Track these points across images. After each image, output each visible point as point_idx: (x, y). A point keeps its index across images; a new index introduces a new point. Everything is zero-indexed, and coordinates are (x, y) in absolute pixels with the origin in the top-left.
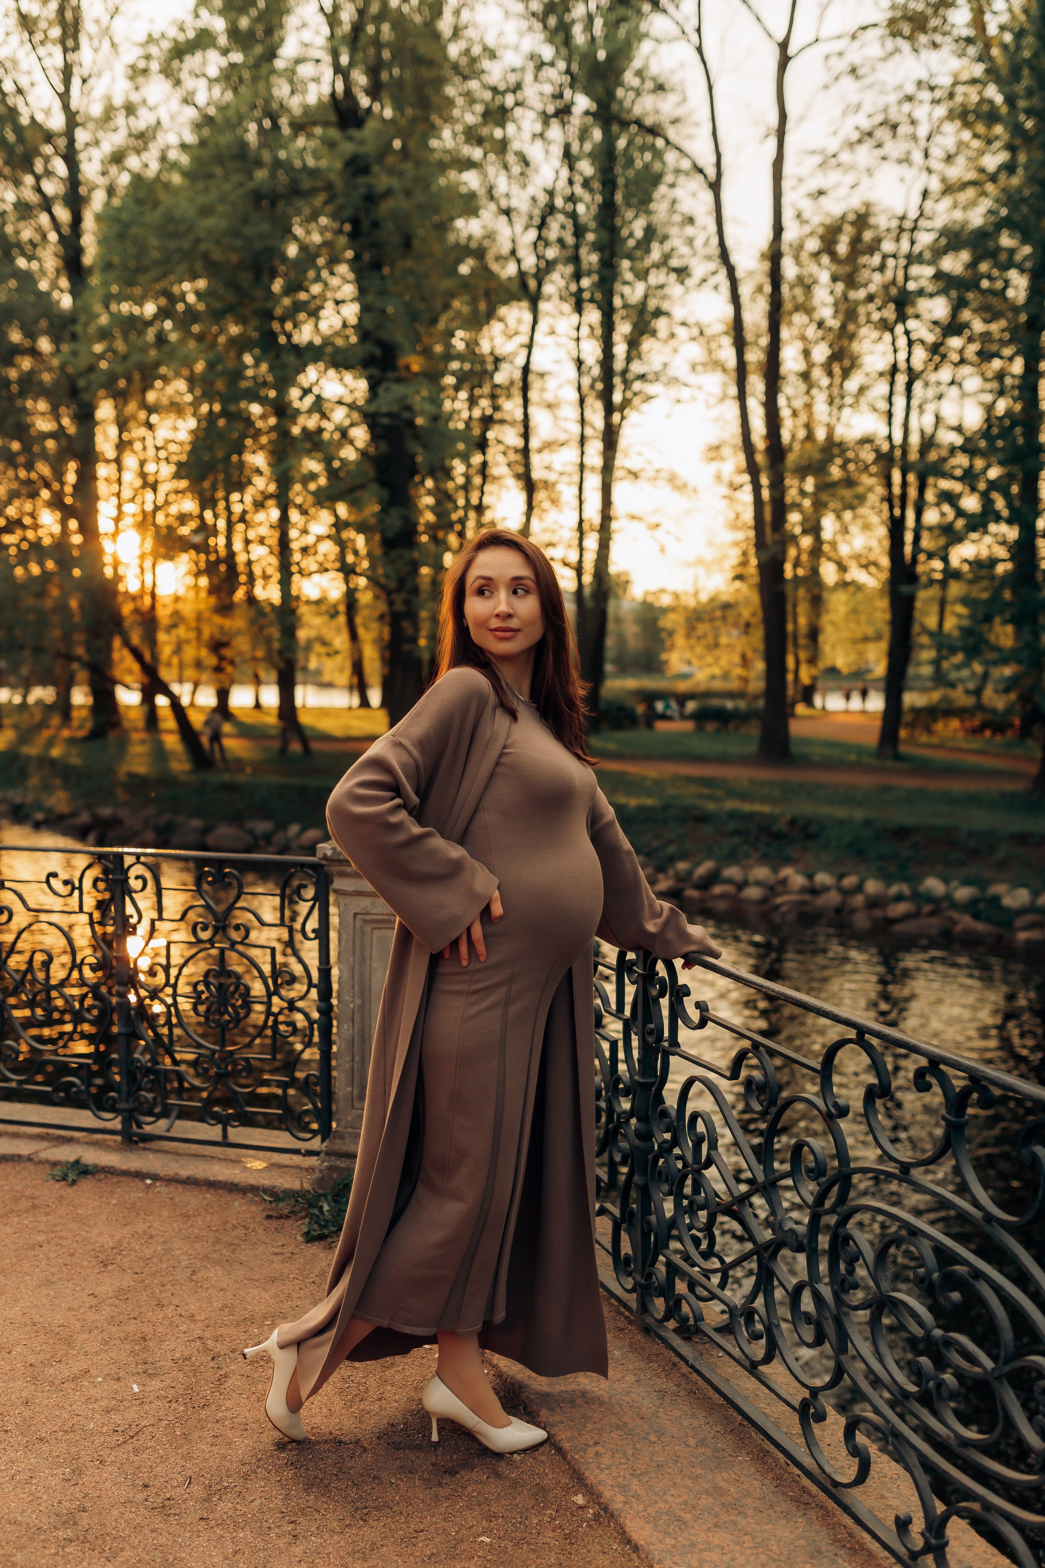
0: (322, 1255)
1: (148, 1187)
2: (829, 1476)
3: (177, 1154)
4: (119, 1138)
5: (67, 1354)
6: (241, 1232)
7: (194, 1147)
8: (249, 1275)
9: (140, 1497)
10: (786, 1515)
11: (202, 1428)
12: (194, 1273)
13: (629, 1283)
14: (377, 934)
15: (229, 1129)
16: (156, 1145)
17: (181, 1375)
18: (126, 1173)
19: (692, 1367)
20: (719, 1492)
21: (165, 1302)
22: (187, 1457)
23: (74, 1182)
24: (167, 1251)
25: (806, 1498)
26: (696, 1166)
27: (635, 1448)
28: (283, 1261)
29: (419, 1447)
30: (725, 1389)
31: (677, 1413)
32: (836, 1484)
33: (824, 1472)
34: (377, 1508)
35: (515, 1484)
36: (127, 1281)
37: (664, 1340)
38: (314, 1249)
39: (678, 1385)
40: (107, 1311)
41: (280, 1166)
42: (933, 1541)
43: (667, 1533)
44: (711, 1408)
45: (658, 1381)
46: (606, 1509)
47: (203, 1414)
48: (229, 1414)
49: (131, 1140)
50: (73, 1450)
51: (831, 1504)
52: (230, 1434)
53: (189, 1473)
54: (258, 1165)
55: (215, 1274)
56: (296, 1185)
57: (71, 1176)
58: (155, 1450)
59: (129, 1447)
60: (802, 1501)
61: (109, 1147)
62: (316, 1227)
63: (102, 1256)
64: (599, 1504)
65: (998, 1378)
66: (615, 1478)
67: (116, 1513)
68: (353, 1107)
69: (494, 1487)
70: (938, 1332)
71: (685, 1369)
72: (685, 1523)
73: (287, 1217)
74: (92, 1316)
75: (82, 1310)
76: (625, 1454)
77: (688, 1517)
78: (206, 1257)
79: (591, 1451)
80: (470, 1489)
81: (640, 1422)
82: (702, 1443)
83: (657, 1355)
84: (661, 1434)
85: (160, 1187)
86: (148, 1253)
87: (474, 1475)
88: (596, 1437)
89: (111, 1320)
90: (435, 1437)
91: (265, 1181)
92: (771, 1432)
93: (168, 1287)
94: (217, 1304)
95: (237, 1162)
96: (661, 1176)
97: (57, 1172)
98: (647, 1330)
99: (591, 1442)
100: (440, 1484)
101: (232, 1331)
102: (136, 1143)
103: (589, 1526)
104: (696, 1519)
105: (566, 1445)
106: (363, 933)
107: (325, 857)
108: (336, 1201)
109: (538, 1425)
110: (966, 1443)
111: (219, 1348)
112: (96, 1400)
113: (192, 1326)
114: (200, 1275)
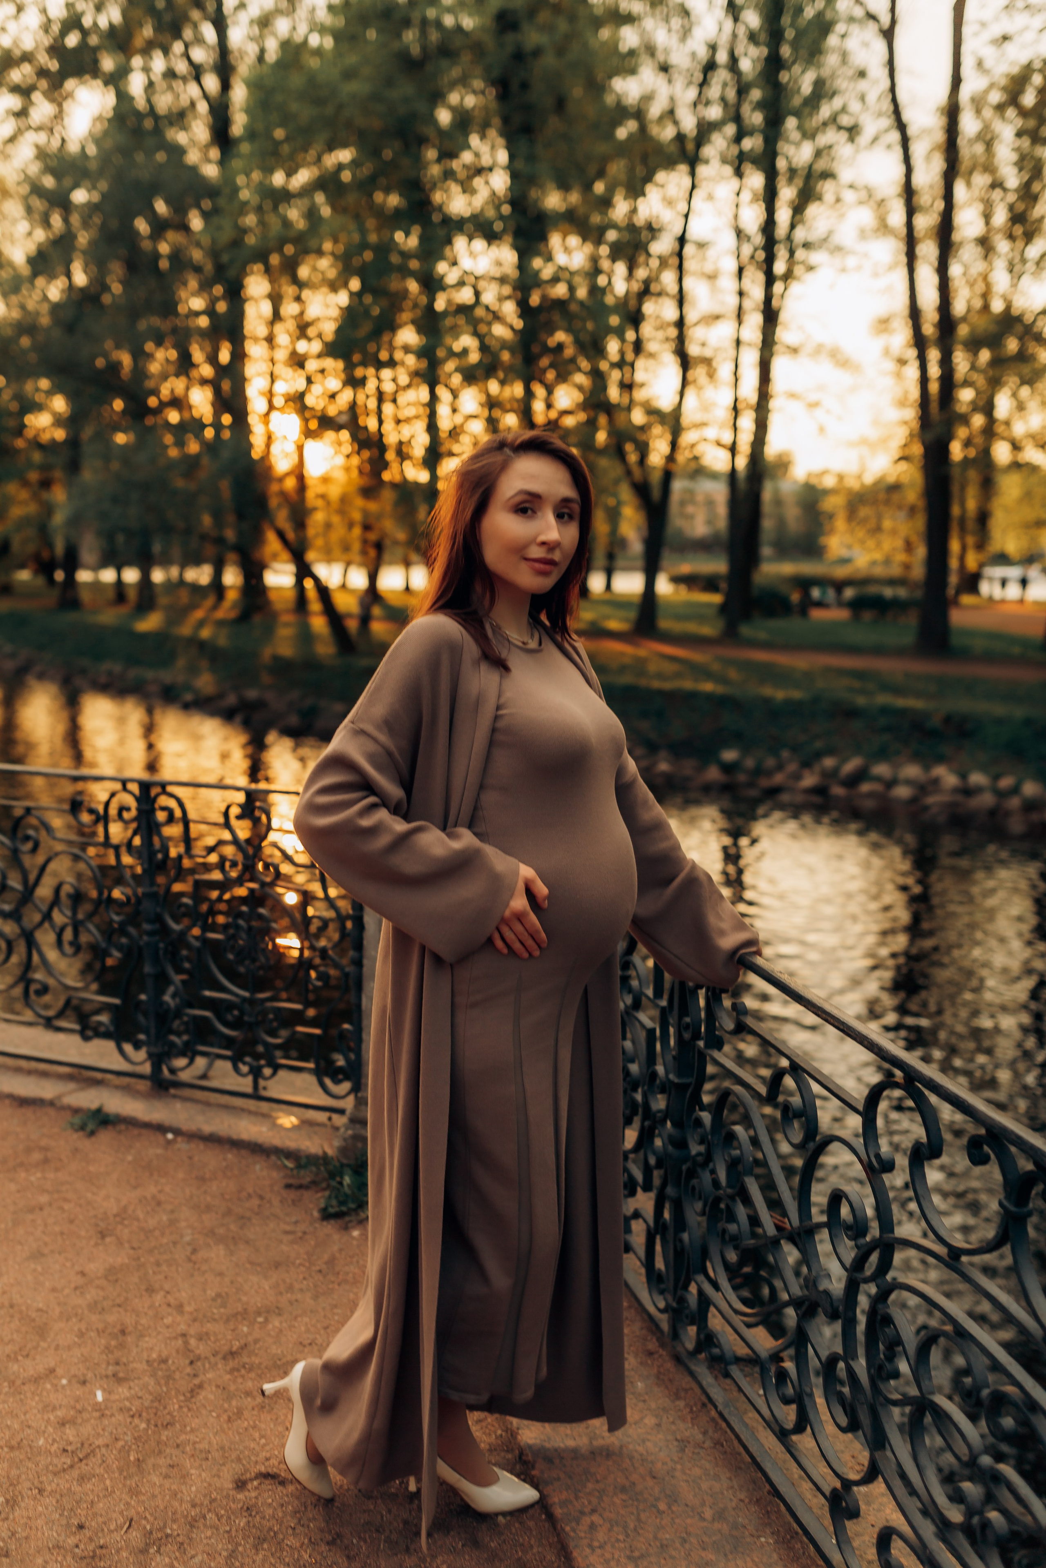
0: (336, 1237)
1: (169, 1142)
3: (208, 1104)
4: (146, 1084)
5: (36, 1348)
6: (255, 1202)
8: (253, 1257)
11: (160, 1453)
12: (194, 1251)
13: (661, 1301)
15: (260, 1081)
16: (187, 1092)
17: (152, 1382)
18: (147, 1126)
19: (721, 1415)
21: (156, 1286)
22: (134, 1492)
23: (92, 1133)
24: (172, 1222)
26: (730, 1191)
27: (639, 1520)
28: (293, 1242)
31: (697, 1471)
35: (493, 1556)
36: (121, 1258)
37: (693, 1376)
38: (329, 1228)
39: (705, 1433)
41: (312, 1124)
44: (738, 1467)
45: (682, 1426)
47: (165, 1435)
48: (192, 1437)
49: (158, 1087)
50: (14, 1472)
52: (188, 1463)
53: (132, 1513)
54: (288, 1120)
55: (217, 1254)
56: (320, 1150)
57: (90, 1126)
58: (102, 1479)
59: (75, 1473)
62: (334, 1202)
63: (102, 1225)
70: (986, 1459)
71: (713, 1413)
73: (307, 1187)
74: (74, 1300)
75: (66, 1291)
76: (625, 1527)
78: (211, 1233)
79: (586, 1520)
81: (650, 1483)
82: (720, 1515)
83: (686, 1391)
84: (673, 1500)
85: (182, 1145)
86: (152, 1223)
87: (448, 1540)
88: (594, 1501)
89: (93, 1307)
91: (291, 1143)
92: (799, 1514)
93: (164, 1267)
94: (211, 1293)
95: (265, 1116)
96: (694, 1193)
97: (77, 1120)
98: (677, 1359)
99: (587, 1510)
101: (218, 1327)
102: (164, 1089)
105: (558, 1512)
108: (357, 1175)
111: (202, 1349)
112: (54, 1409)
113: (179, 1318)
114: (202, 1254)
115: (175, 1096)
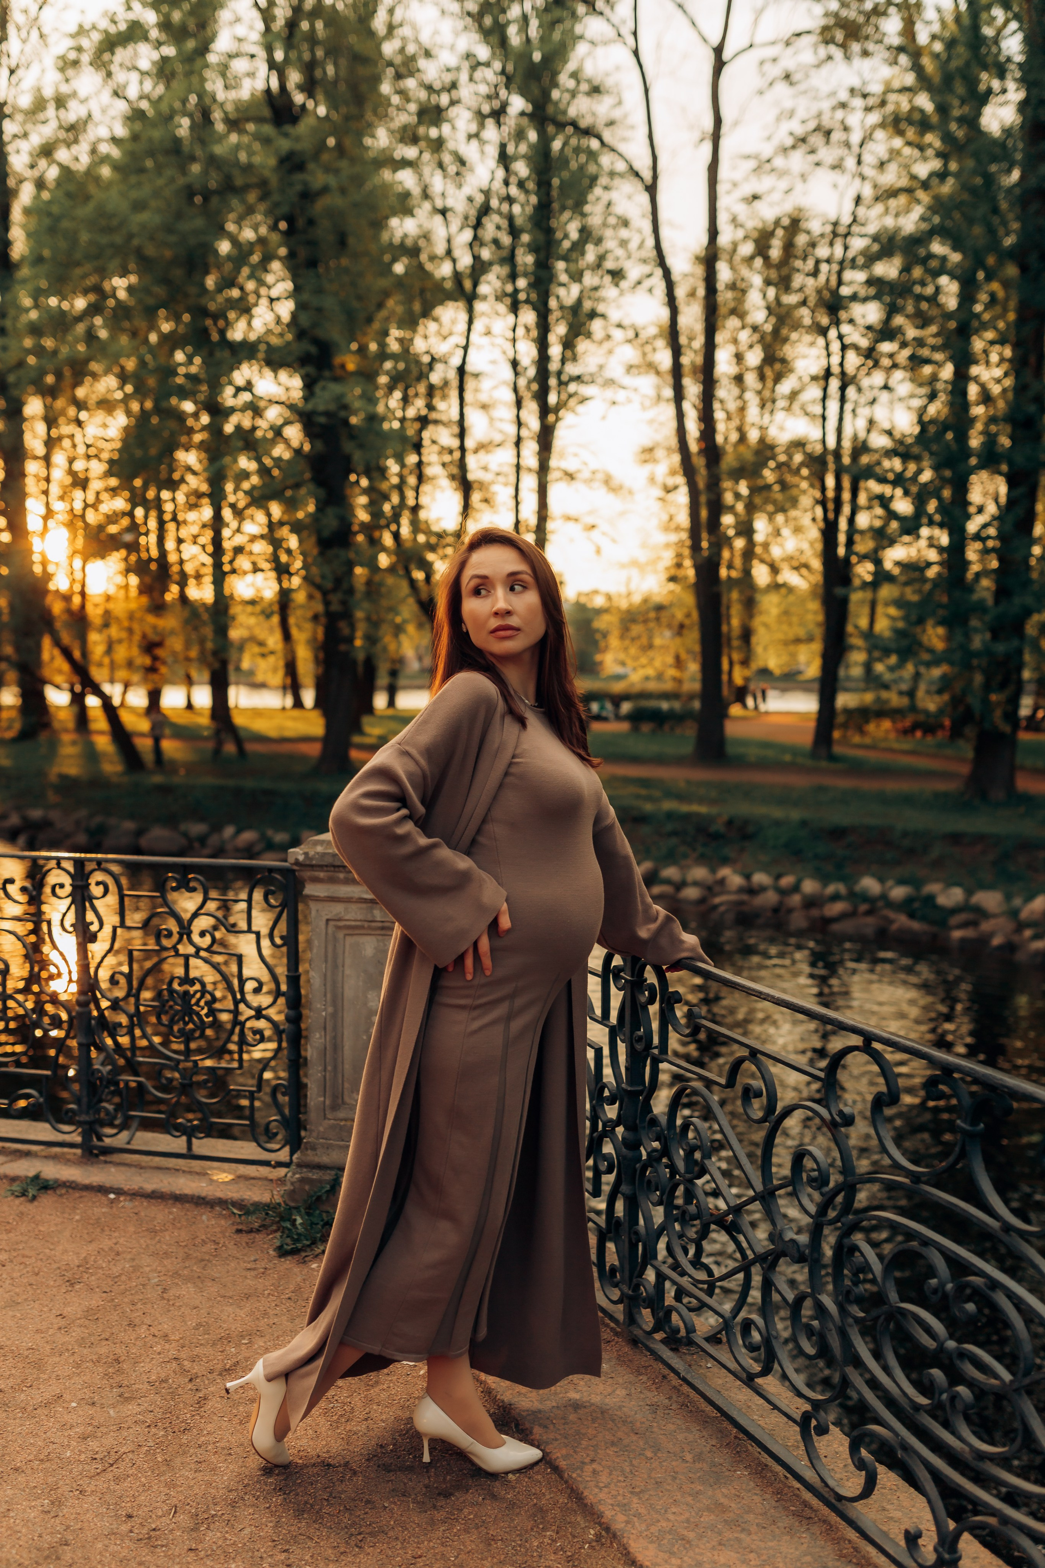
0: (296, 1270)
1: (112, 1201)
2: (832, 1490)
3: (140, 1167)
4: (79, 1151)
5: (38, 1379)
6: (211, 1247)
7: (157, 1160)
8: (222, 1292)
9: (124, 1528)
10: (790, 1530)
11: (185, 1453)
12: (165, 1291)
13: (615, 1294)
14: (349, 940)
16: (116, 1157)
17: (158, 1398)
18: (88, 1188)
19: (684, 1380)
20: (721, 1508)
21: (137, 1321)
22: (171, 1485)
23: (34, 1198)
24: (136, 1268)
25: (808, 1512)
26: (688, 1176)
27: (632, 1465)
28: (256, 1277)
29: (410, 1469)
30: (719, 1402)
31: (671, 1427)
32: (840, 1498)
33: (826, 1485)
34: (372, 1534)
35: (512, 1505)
36: (96, 1301)
37: (653, 1352)
38: (288, 1263)
39: (670, 1398)
40: (77, 1332)
41: (247, 1178)
42: (947, 1556)
43: (672, 1553)
44: (704, 1421)
45: (649, 1394)
46: (607, 1529)
47: (185, 1438)
48: (211, 1439)
49: (91, 1153)
50: (50, 1480)
51: (834, 1518)
52: (213, 1459)
53: (174, 1501)
54: (223, 1175)
55: (187, 1291)
56: (266, 1198)
57: (31, 1192)
58: (137, 1478)
59: (110, 1476)
60: (804, 1515)
61: (69, 1160)
62: (288, 1241)
63: (69, 1275)
64: (600, 1524)
65: (1016, 1390)
66: (614, 1497)
67: (99, 1545)
68: (325, 1118)
69: (490, 1509)
71: (676, 1382)
72: (689, 1542)
73: (258, 1231)
74: (61, 1338)
75: (51, 1332)
76: (622, 1471)
77: (691, 1535)
78: (176, 1274)
79: (589, 1469)
80: (466, 1511)
81: (635, 1438)
82: (699, 1458)
83: (646, 1367)
84: (657, 1449)
85: (124, 1202)
86: (116, 1270)
87: (469, 1496)
88: (592, 1454)
89: (81, 1342)
90: (426, 1458)
91: (233, 1193)
92: (769, 1446)
93: (139, 1306)
94: (192, 1323)
95: (203, 1174)
96: (650, 1186)
97: (16, 1187)
98: (634, 1342)
99: (587, 1460)
100: (434, 1507)
101: (208, 1351)
102: (97, 1156)
103: (592, 1547)
104: (700, 1537)
105: (562, 1464)
106: (335, 939)
107: (297, 863)
108: (308, 1214)
109: (532, 1444)
110: (981, 1456)
111: (196, 1369)
112: (72, 1427)
113: (167, 1346)
114: (172, 1293)
115: (106, 1162)
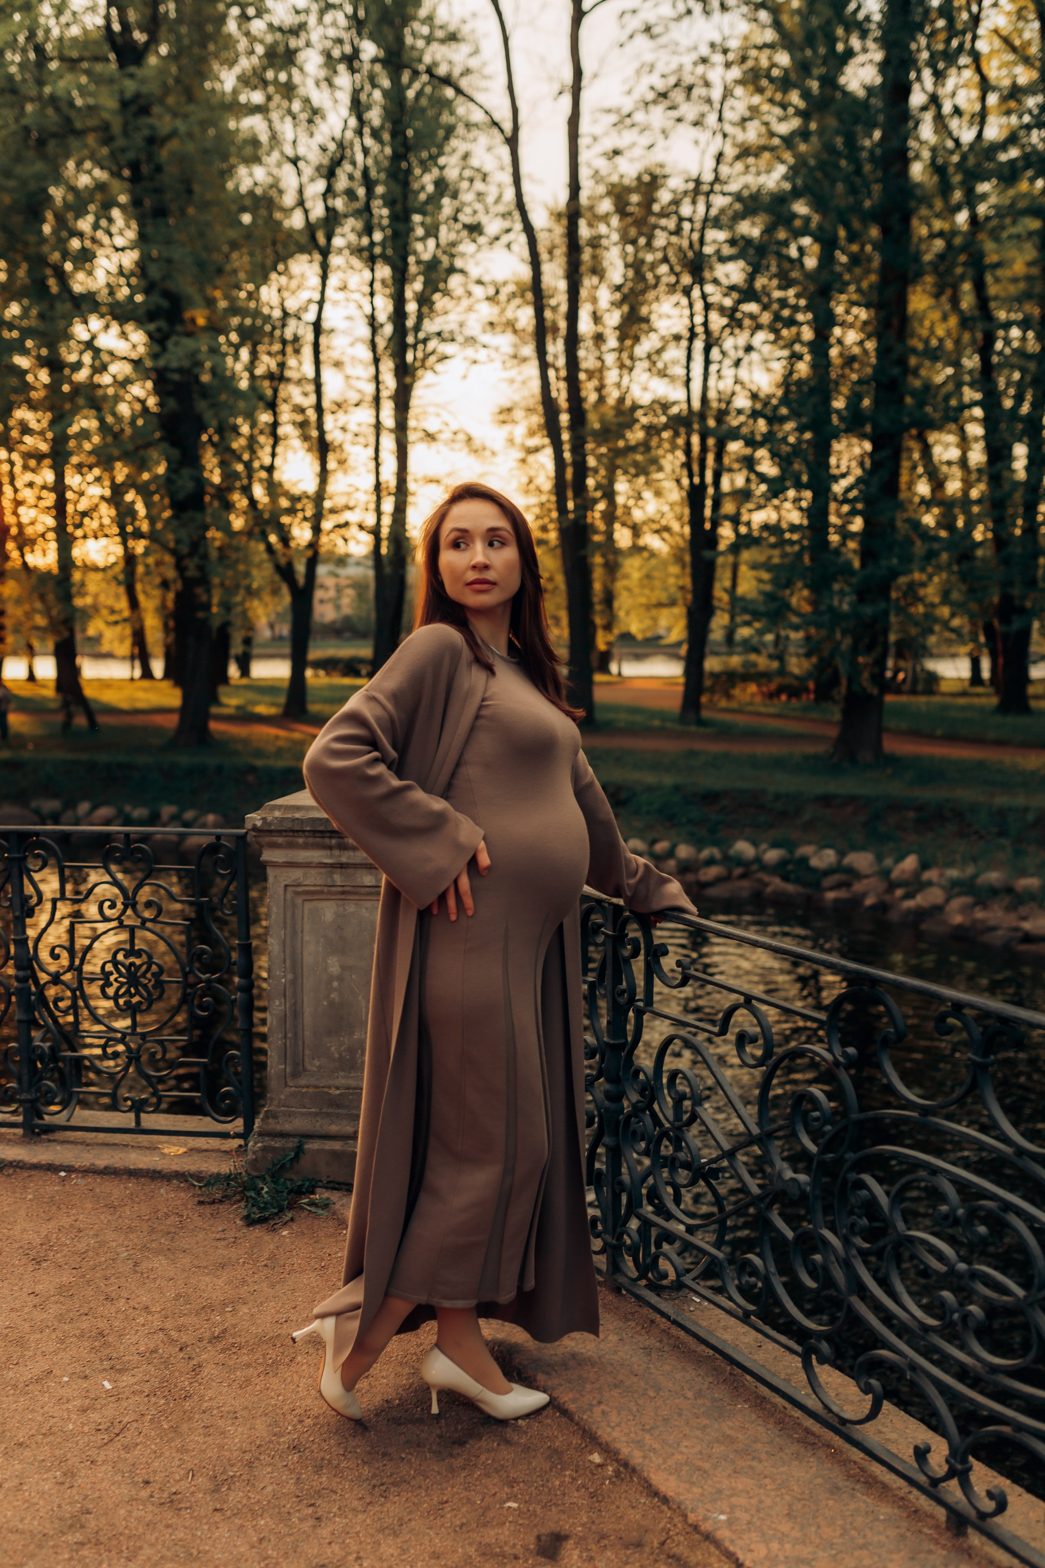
0: (267, 1238)
1: (63, 1179)
2: (837, 1415)
4: (19, 1131)
5: (23, 1356)
6: (176, 1219)
7: (102, 1136)
8: (196, 1262)
9: (144, 1494)
10: (797, 1456)
11: (190, 1419)
12: (136, 1264)
14: (308, 906)
15: (142, 1115)
16: (60, 1135)
17: (151, 1368)
18: (36, 1167)
19: (675, 1322)
20: (732, 1440)
21: (113, 1295)
22: (182, 1450)
24: (102, 1244)
25: (811, 1439)
26: (677, 1124)
27: (638, 1404)
28: (227, 1246)
29: (420, 1421)
30: (713, 1341)
31: (667, 1368)
32: (844, 1421)
33: (830, 1411)
34: (394, 1484)
35: (527, 1449)
36: (66, 1277)
37: (639, 1298)
38: (257, 1232)
39: (661, 1341)
40: (54, 1309)
41: (199, 1151)
42: (959, 1467)
43: (692, 1484)
44: (699, 1361)
45: (640, 1338)
46: (626, 1465)
47: (187, 1405)
48: (214, 1404)
49: (33, 1132)
50: (58, 1452)
51: (837, 1440)
52: (220, 1423)
53: (189, 1465)
54: (174, 1148)
55: (159, 1263)
56: (225, 1167)
58: (146, 1446)
59: (118, 1445)
60: (809, 1441)
61: (10, 1140)
62: (255, 1209)
63: (33, 1253)
64: (617, 1461)
65: (1031, 1305)
66: (627, 1435)
67: (122, 1512)
68: (286, 1085)
69: (506, 1454)
70: (962, 1266)
71: (663, 1323)
72: (705, 1472)
73: (221, 1202)
74: (39, 1316)
75: (26, 1310)
76: (630, 1410)
77: (706, 1466)
78: (145, 1247)
79: (597, 1410)
80: (483, 1457)
81: (635, 1379)
82: (699, 1394)
83: (633, 1314)
84: (658, 1389)
85: (76, 1179)
86: (81, 1246)
87: (483, 1443)
88: (598, 1397)
89: (60, 1318)
90: (435, 1410)
91: (189, 1166)
92: (768, 1378)
93: (113, 1280)
94: (171, 1294)
95: (153, 1148)
98: (619, 1290)
99: (594, 1402)
100: (451, 1455)
101: (192, 1320)
102: (39, 1134)
103: (611, 1483)
104: (715, 1467)
105: (572, 1407)
106: (294, 905)
107: (255, 828)
108: (275, 1183)
109: (537, 1388)
110: (995, 1369)
111: (184, 1338)
112: (68, 1401)
113: (150, 1318)
114: (144, 1265)
115: (49, 1141)
